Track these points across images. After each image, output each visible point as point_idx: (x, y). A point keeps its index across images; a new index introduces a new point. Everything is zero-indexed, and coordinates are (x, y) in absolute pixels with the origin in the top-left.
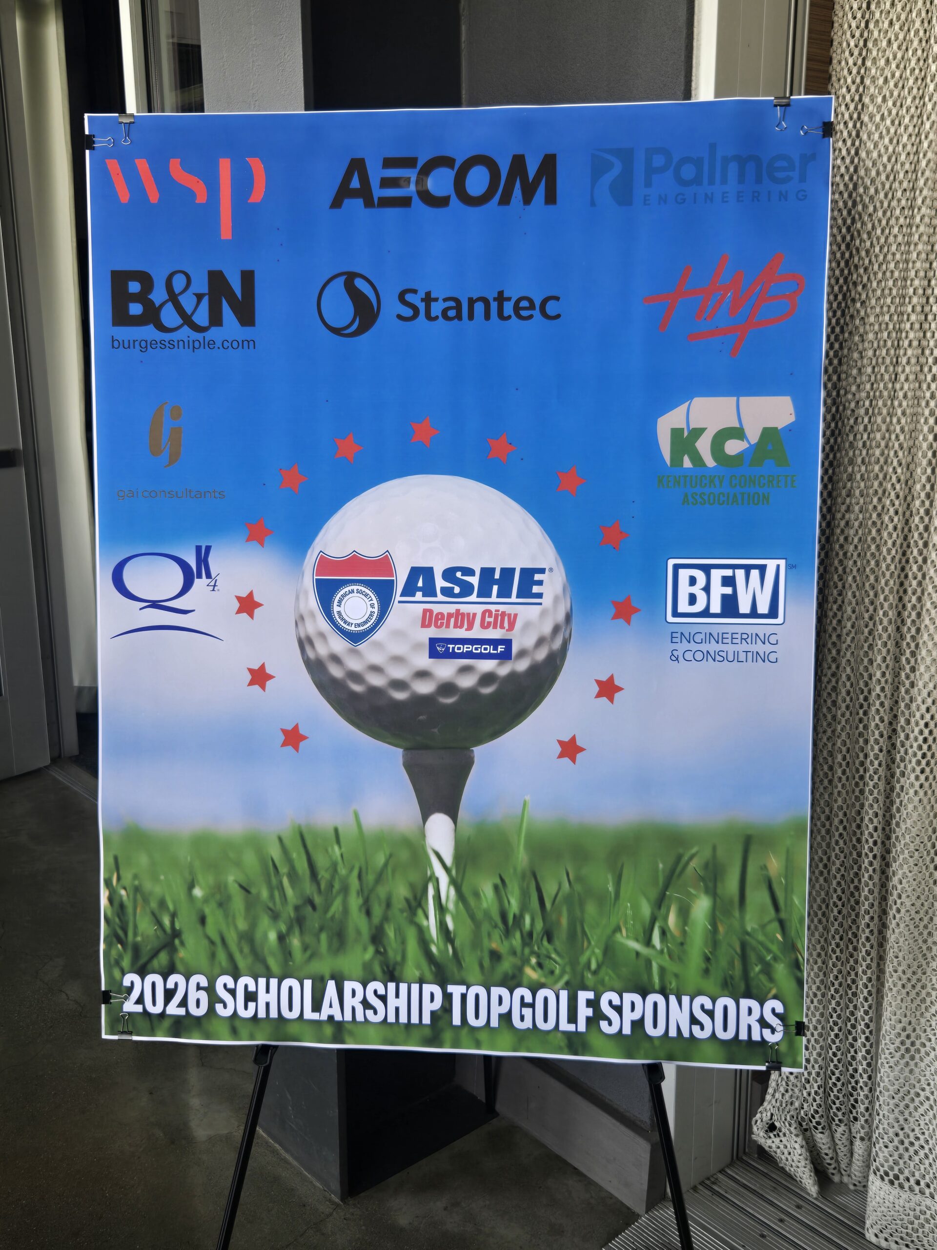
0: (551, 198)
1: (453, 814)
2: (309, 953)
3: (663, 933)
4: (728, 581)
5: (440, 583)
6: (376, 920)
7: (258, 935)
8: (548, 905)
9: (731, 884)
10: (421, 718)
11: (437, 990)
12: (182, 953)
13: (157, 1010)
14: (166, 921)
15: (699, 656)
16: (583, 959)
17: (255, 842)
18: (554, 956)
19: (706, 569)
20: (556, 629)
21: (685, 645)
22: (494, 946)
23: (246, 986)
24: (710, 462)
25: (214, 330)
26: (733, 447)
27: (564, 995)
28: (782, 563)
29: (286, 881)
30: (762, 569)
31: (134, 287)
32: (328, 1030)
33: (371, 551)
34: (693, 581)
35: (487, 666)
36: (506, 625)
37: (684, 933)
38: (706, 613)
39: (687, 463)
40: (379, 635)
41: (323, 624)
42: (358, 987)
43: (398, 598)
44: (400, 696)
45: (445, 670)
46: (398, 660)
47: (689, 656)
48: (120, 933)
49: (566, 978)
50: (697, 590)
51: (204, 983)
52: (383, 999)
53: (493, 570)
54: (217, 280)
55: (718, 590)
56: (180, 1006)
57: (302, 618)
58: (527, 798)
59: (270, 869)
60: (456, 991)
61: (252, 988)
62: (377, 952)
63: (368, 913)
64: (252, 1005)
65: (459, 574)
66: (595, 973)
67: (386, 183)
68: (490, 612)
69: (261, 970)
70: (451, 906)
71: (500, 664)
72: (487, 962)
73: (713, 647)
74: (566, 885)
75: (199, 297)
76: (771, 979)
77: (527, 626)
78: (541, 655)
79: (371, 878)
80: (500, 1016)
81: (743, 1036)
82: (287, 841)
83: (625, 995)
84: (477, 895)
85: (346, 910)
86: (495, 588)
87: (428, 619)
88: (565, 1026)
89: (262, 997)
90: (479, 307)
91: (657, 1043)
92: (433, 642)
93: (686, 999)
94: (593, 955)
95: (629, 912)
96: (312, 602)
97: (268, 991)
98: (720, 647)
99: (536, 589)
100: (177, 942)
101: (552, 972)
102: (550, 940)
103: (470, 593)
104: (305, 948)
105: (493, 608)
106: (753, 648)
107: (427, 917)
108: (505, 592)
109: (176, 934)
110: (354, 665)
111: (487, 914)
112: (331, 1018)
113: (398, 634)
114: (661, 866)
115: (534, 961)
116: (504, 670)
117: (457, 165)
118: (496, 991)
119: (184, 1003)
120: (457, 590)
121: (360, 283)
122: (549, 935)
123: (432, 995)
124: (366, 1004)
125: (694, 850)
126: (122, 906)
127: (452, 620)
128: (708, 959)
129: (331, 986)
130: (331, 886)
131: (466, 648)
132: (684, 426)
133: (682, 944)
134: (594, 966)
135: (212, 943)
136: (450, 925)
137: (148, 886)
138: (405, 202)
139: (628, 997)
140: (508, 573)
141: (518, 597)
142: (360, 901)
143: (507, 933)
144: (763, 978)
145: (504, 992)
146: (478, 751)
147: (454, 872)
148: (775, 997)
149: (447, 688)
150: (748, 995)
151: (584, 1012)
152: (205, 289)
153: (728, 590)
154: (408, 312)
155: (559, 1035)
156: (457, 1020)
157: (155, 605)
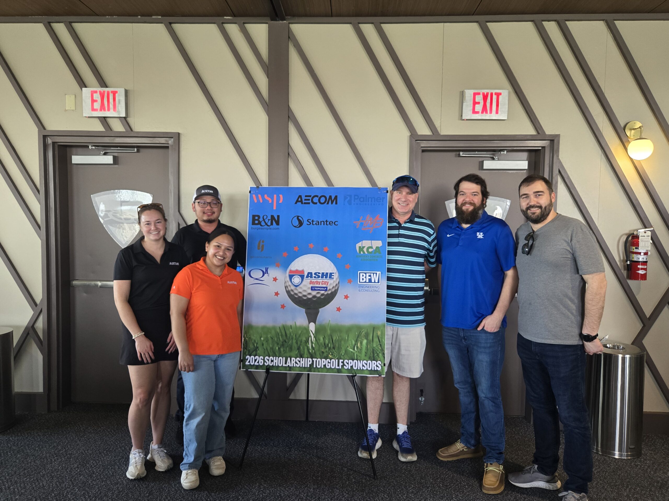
0: (336, 203)
1: (315, 323)
2: (284, 352)
3: (357, 347)
4: (370, 276)
5: (314, 275)
6: (299, 345)
7: (274, 348)
8: (334, 342)
9: (371, 337)
10: (309, 303)
11: (311, 360)
12: (258, 352)
13: (252, 364)
14: (255, 345)
15: (364, 290)
16: (341, 353)
17: (274, 328)
18: (335, 352)
19: (366, 273)
20: (336, 285)
21: (361, 288)
22: (323, 350)
23: (271, 359)
24: (366, 253)
25: (271, 226)
26: (370, 250)
27: (337, 360)
28: (380, 272)
29: (280, 337)
30: (376, 273)
31: (257, 218)
32: (288, 369)
33: (300, 269)
34: (363, 276)
35: (322, 292)
36: (326, 284)
37: (361, 347)
38: (365, 282)
39: (362, 253)
40: (301, 286)
41: (290, 283)
42: (294, 359)
43: (305, 278)
44: (305, 298)
45: (314, 293)
46: (305, 291)
47: (362, 290)
48: (246, 347)
49: (337, 357)
50: (364, 277)
51: (263, 358)
52: (300, 361)
53: (324, 273)
54: (272, 217)
55: (368, 278)
56: (258, 363)
57: (286, 282)
58: (330, 319)
59: (277, 334)
60: (315, 360)
61: (272, 359)
62: (299, 352)
63: (297, 343)
64: (272, 363)
65: (317, 274)
66: (343, 356)
67: (305, 200)
68: (323, 281)
69: (274, 355)
70: (314, 342)
71: (325, 292)
72: (321, 354)
73: (367, 289)
74: (338, 338)
75: (269, 220)
76: (379, 357)
77: (331, 284)
78: (333, 290)
79: (298, 336)
80: (324, 365)
81: (373, 369)
82: (281, 328)
83: (349, 360)
84: (319, 340)
85: (292, 343)
86: (324, 277)
87: (311, 283)
88: (337, 367)
89: (275, 361)
90: (322, 223)
91: (356, 370)
92: (312, 287)
93: (361, 361)
94: (343, 352)
95: (350, 343)
96: (288, 279)
97: (276, 360)
98: (368, 289)
99: (332, 277)
100: (257, 349)
101: (334, 356)
102: (334, 349)
103: (319, 278)
104: (284, 351)
105: (324, 280)
106: (375, 289)
107: (309, 344)
108: (326, 277)
109: (257, 347)
110: (296, 292)
111: (321, 343)
112: (289, 366)
113: (305, 286)
114: (357, 333)
115: (331, 353)
116: (326, 293)
117: (319, 197)
118: (323, 360)
119: (258, 362)
120: (317, 277)
121: (300, 218)
122: (334, 348)
123: (310, 361)
124: (296, 363)
125: (363, 330)
126: (247, 341)
127: (316, 283)
128: (366, 353)
129: (289, 359)
130: (289, 338)
131: (319, 288)
132: (361, 246)
133: (361, 350)
134: (343, 354)
135: (265, 349)
136: (314, 346)
137: (252, 337)
138: (309, 203)
139: (350, 361)
140: (327, 273)
141: (329, 278)
142: (296, 341)
143: (325, 348)
144: (377, 357)
145: (324, 360)
146: (320, 309)
147: (315, 335)
148: (379, 360)
149: (314, 297)
150: (374, 360)
151: (341, 364)
152: (270, 218)
153: (370, 278)
154: (309, 223)
155: (336, 369)
156: (315, 366)
157: (257, 279)
